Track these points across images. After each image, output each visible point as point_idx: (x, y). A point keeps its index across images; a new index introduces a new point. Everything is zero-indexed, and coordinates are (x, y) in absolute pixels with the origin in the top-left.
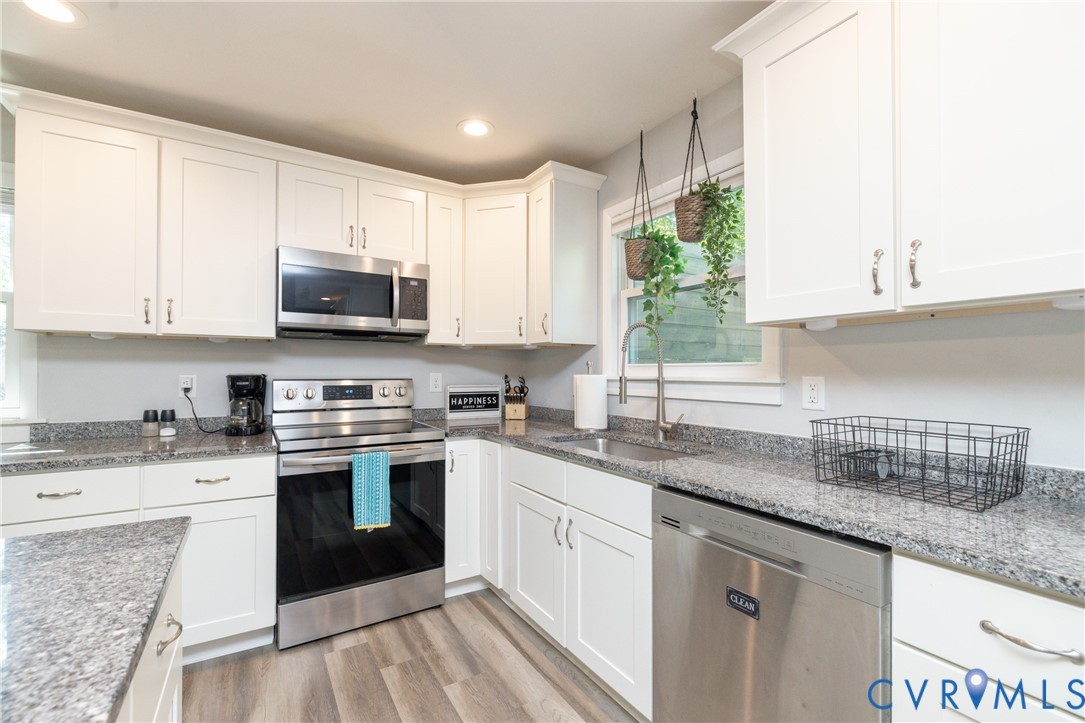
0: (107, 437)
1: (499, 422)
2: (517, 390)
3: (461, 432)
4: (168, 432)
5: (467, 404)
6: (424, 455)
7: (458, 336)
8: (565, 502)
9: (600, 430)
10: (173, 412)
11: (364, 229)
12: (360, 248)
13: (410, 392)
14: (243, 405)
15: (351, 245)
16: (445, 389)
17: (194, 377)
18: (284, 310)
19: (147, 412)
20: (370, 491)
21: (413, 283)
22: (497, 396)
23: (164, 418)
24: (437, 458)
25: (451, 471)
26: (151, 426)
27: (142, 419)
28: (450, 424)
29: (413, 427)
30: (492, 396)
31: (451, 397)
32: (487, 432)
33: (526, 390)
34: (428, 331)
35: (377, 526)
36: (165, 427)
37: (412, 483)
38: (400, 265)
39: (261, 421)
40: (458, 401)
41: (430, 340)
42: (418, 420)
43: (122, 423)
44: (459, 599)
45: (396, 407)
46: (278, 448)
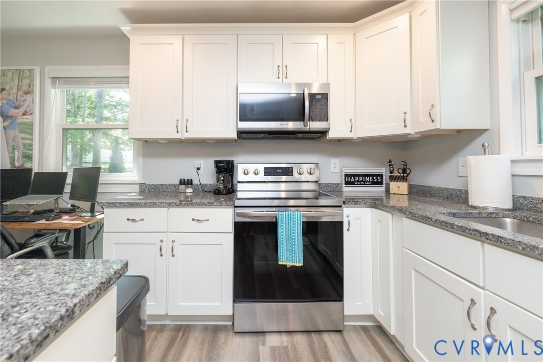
0: (166, 192)
1: (384, 195)
2: (401, 171)
3: (355, 201)
4: (189, 190)
5: (358, 181)
6: (327, 216)
7: (351, 131)
8: (481, 285)
9: (503, 210)
10: (191, 180)
11: (286, 66)
12: (284, 78)
13: (317, 172)
14: (222, 177)
15: (279, 78)
16: (341, 171)
17: (202, 162)
18: (240, 120)
19: (181, 180)
20: (289, 238)
21: (318, 97)
22: (381, 176)
23: (188, 184)
24: (337, 219)
25: (348, 230)
26: (183, 187)
27: (179, 183)
28: (345, 195)
29: (319, 195)
30: (377, 175)
31: (346, 176)
32: (376, 203)
33: (408, 171)
34: (329, 129)
35: (293, 264)
36: (188, 188)
37: (319, 235)
38: (309, 85)
39: (230, 186)
40: (351, 179)
41: (331, 135)
42: (323, 190)
43: (172, 185)
44: (355, 327)
45: (308, 182)
46: (234, 204)
